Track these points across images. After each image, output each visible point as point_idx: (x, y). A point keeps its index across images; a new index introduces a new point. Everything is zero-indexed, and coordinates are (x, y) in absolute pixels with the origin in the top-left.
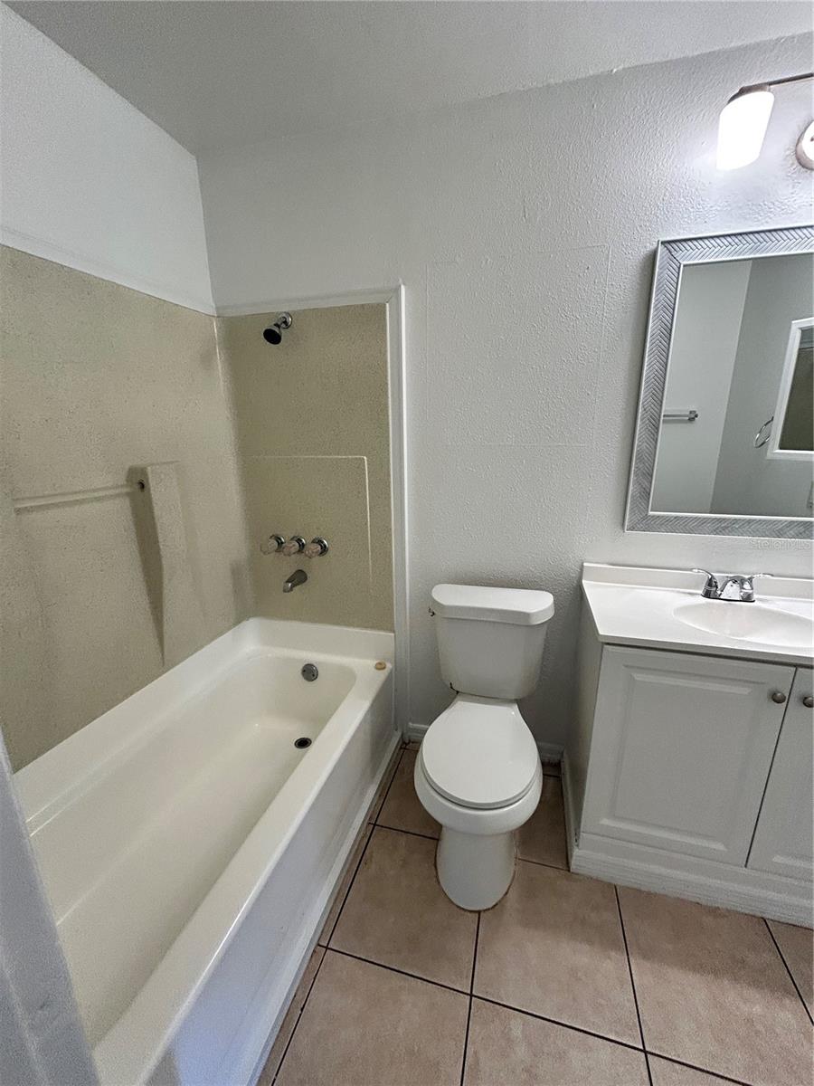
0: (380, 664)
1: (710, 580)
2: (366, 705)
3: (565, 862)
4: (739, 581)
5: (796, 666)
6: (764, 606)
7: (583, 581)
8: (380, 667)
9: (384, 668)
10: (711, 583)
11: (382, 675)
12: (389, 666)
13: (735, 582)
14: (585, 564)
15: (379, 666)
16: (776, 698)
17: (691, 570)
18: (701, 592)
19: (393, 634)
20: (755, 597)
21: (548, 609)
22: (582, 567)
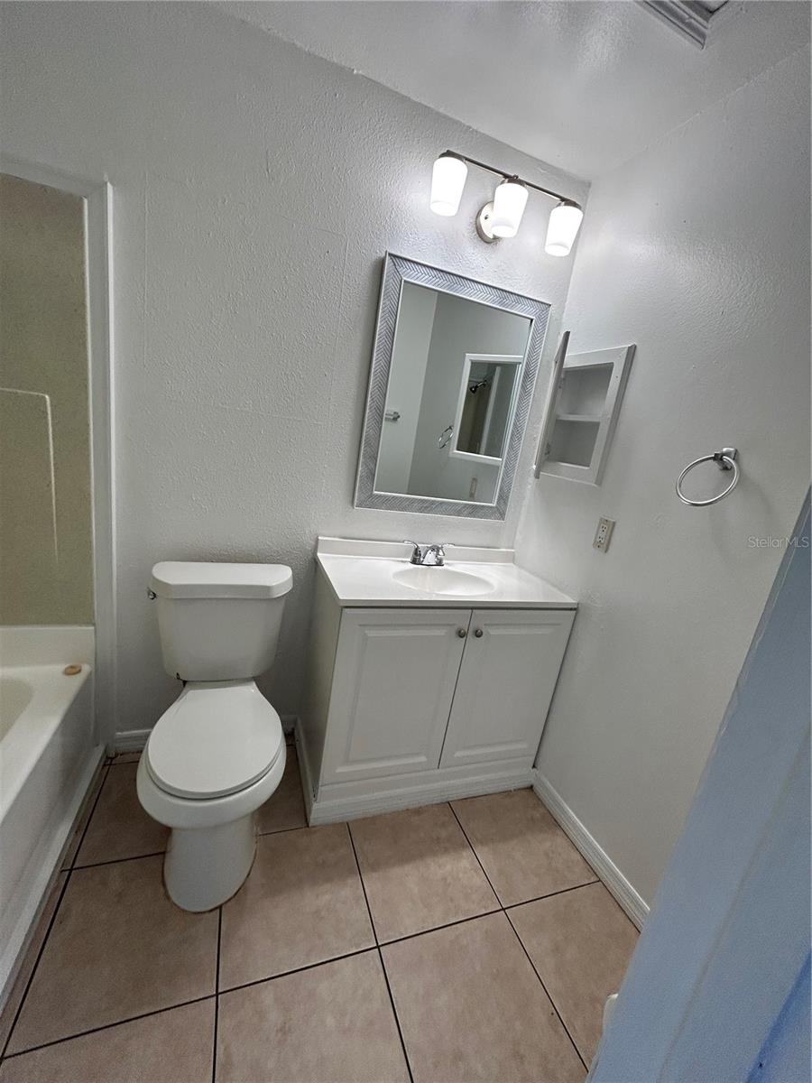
0: (72, 667)
1: (416, 549)
2: (53, 723)
3: (304, 820)
4: (436, 549)
5: (472, 608)
6: (450, 568)
7: (319, 554)
8: (72, 671)
9: (80, 671)
10: (417, 552)
11: (78, 681)
12: (86, 668)
13: (433, 550)
14: (320, 538)
15: (70, 670)
16: (461, 635)
17: (403, 542)
18: (409, 560)
19: (92, 628)
20: (444, 562)
21: (289, 580)
22: (317, 540)
